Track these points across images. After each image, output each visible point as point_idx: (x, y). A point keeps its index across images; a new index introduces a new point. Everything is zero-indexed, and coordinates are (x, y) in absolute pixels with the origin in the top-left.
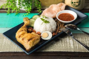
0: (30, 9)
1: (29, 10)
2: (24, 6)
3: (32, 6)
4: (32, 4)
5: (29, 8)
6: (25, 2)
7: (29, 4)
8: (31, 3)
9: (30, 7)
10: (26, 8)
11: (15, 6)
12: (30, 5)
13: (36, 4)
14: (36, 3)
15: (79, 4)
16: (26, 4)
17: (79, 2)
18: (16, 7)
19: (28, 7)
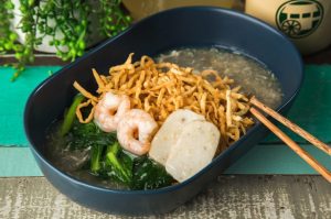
0: (78, 49)
1: (73, 52)
2: (51, 31)
3: (88, 32)
4: (89, 23)
5: (75, 42)
6: (54, 16)
7: (76, 22)
8: (83, 22)
9: (77, 38)
10: (59, 43)
11: (9, 32)
12: (78, 28)
13: (109, 23)
14: (110, 19)
15: (314, 23)
16: (59, 23)
17: (316, 14)
18: (12, 37)
19: (67, 40)
